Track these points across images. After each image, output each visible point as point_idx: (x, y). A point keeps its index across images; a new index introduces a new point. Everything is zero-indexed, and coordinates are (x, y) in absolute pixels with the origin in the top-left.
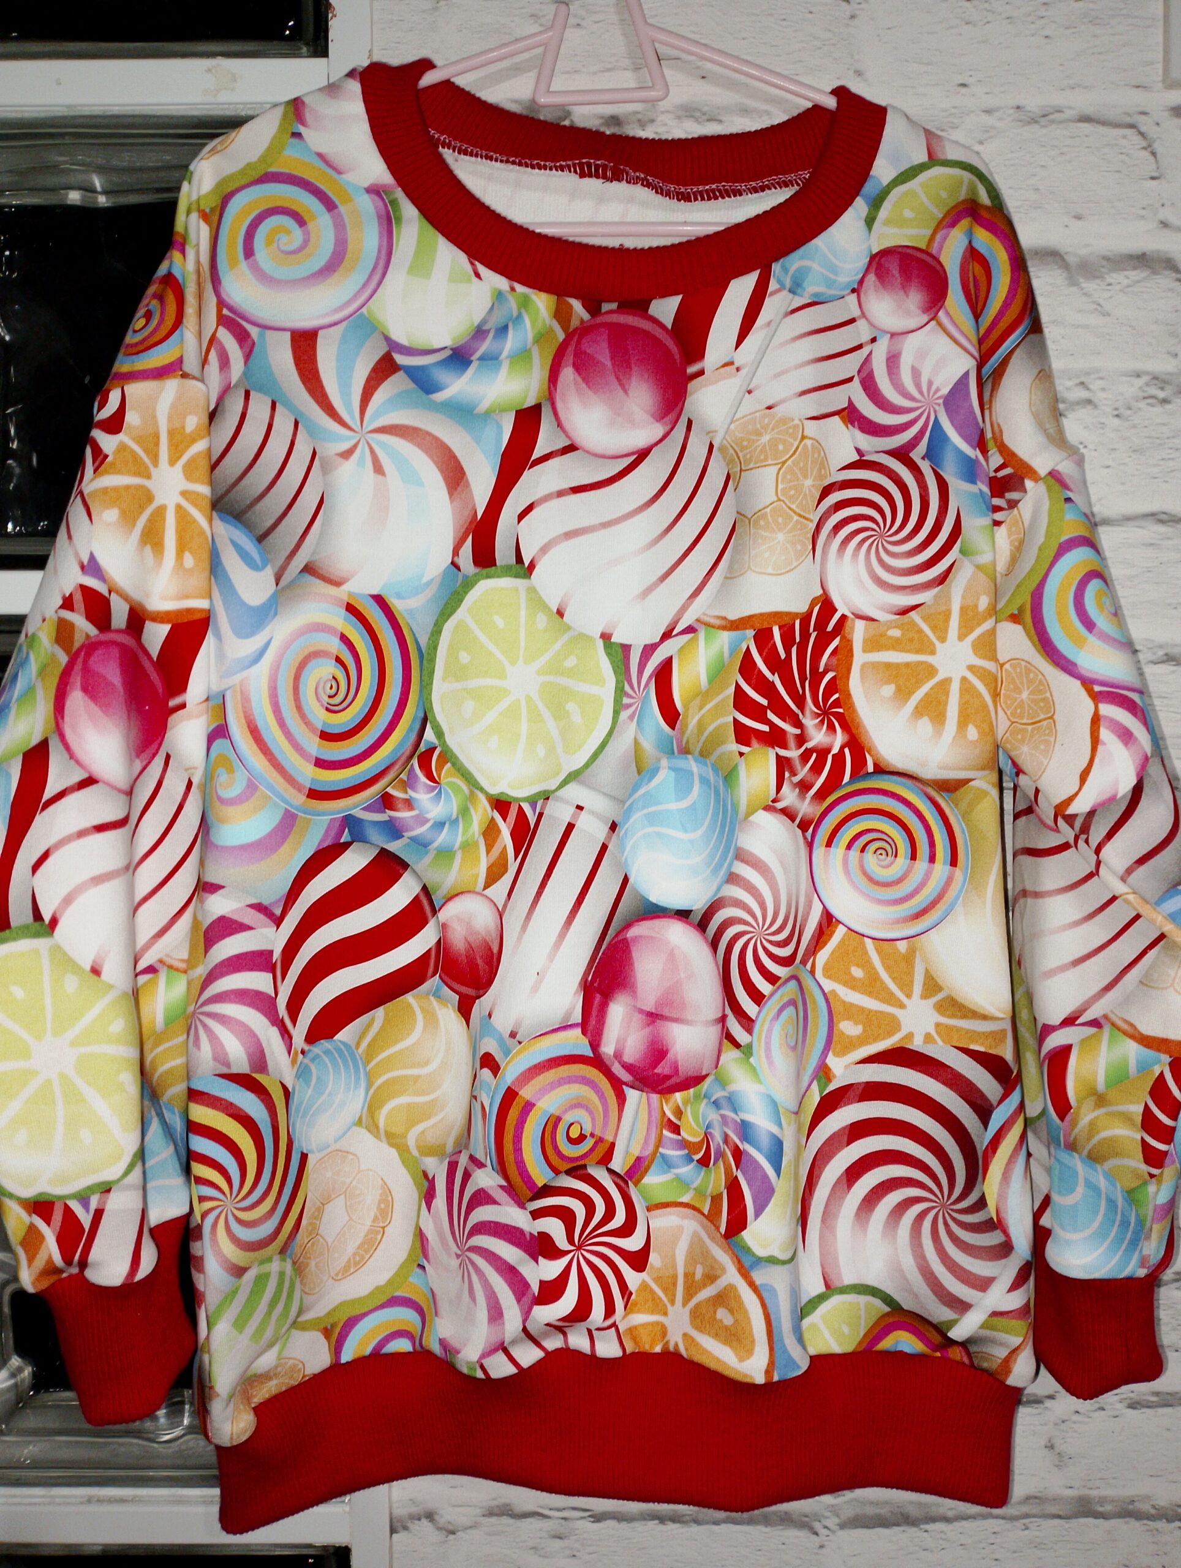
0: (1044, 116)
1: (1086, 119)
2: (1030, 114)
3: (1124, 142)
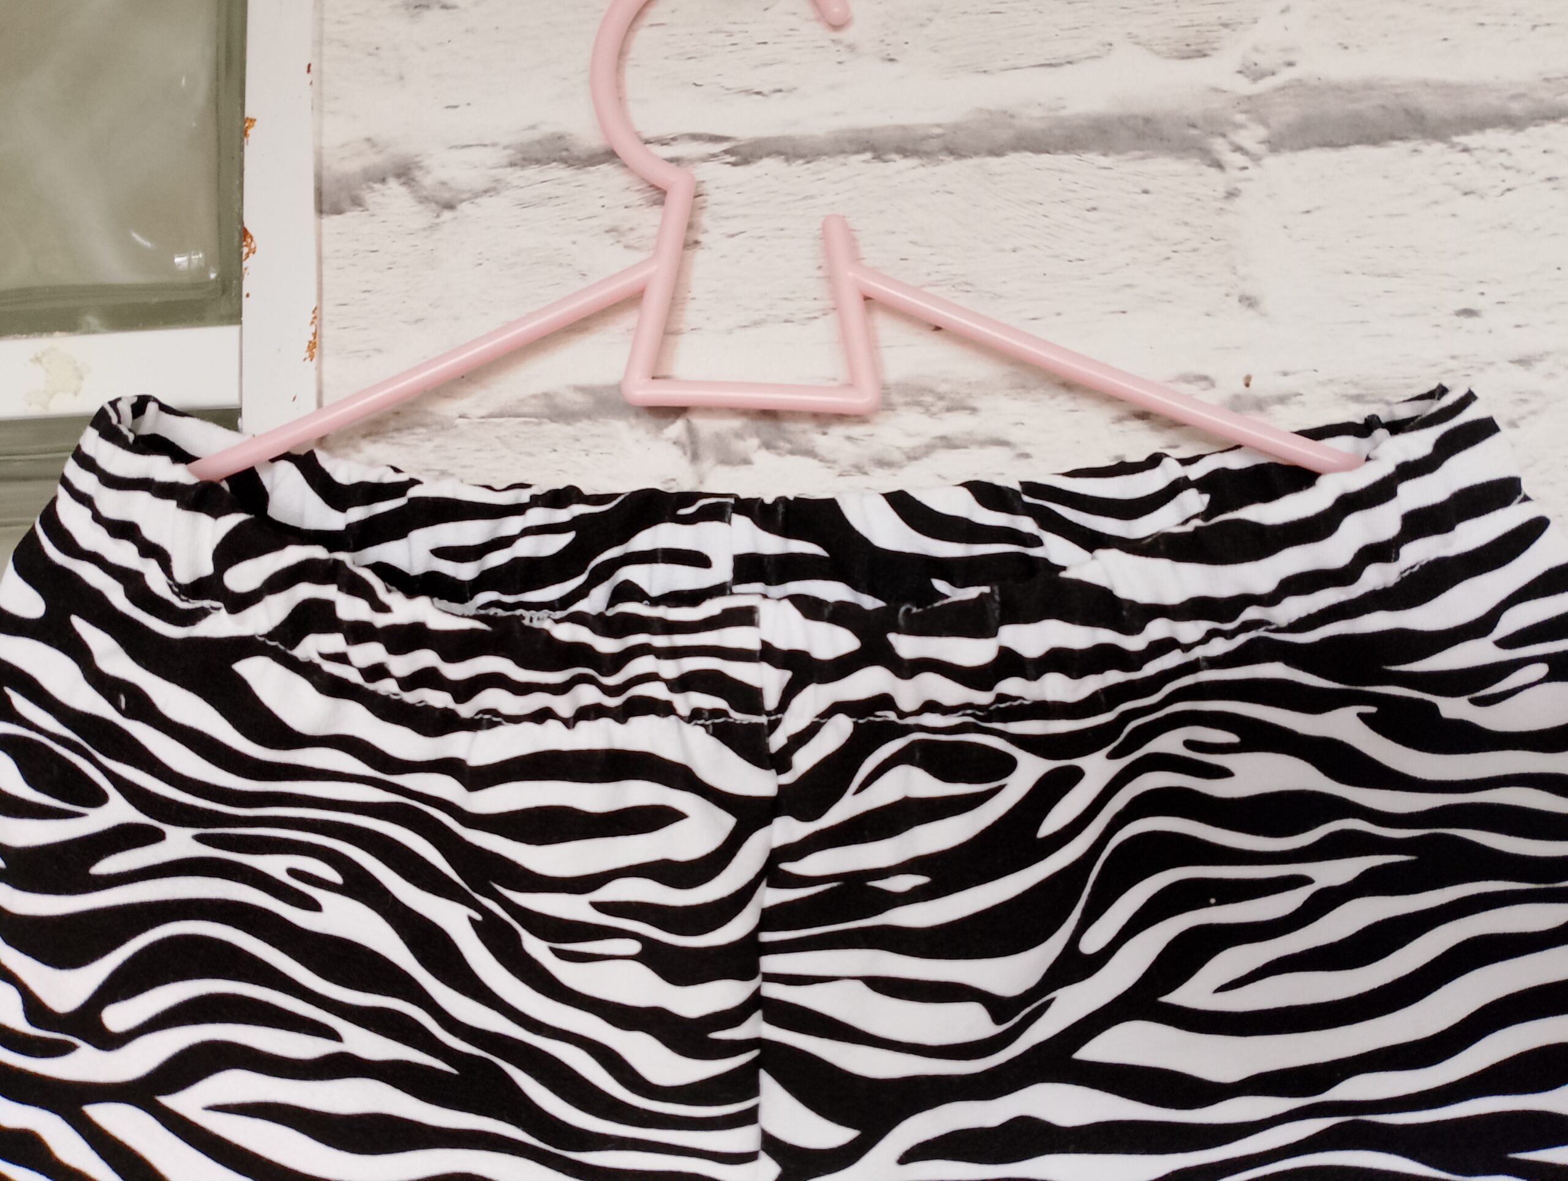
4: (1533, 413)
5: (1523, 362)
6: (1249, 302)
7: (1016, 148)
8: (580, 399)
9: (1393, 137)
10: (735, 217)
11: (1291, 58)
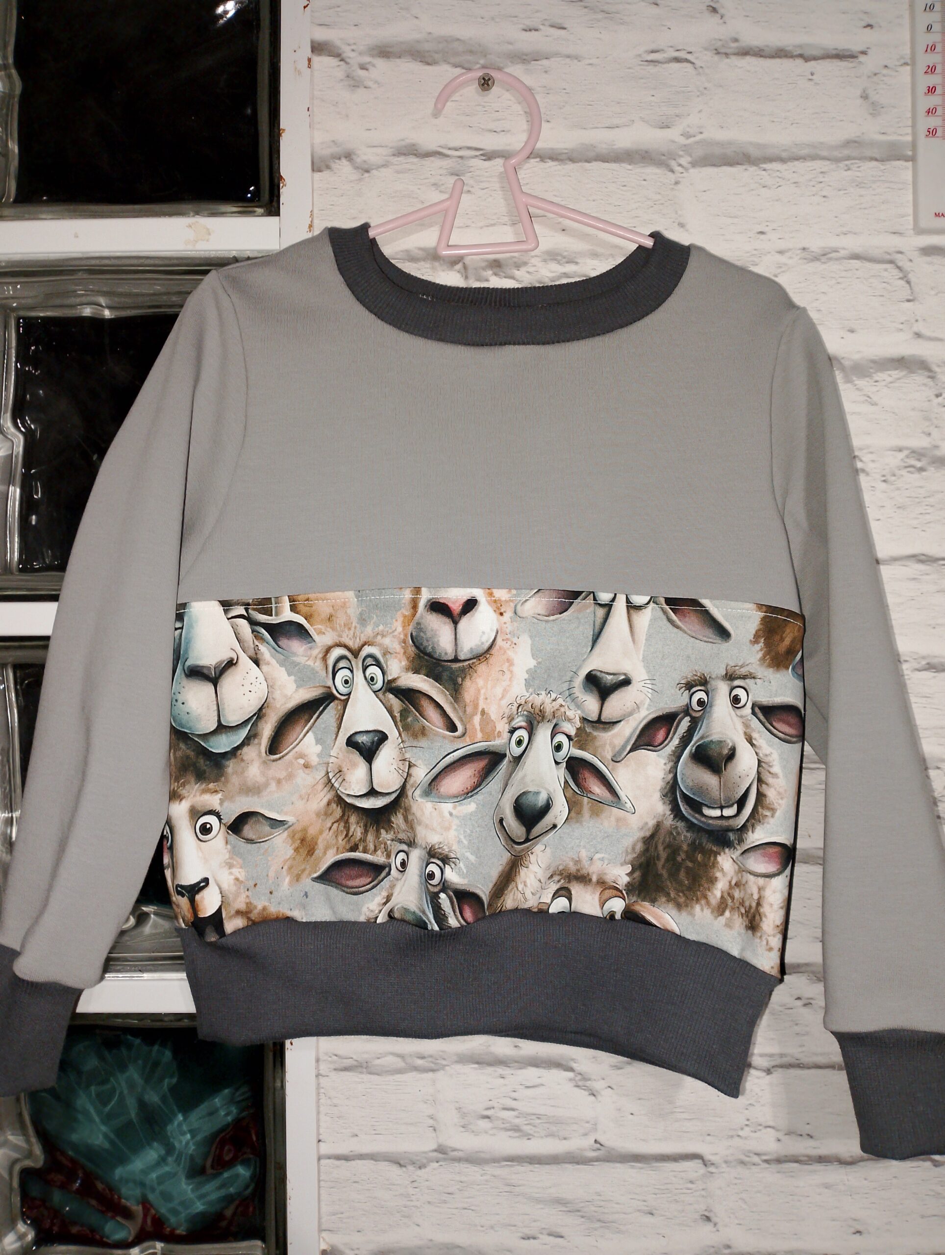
0: (824, 255)
1: (856, 257)
2: (813, 254)
3: (885, 274)
4: (783, 272)
5: (781, 252)
6: (682, 225)
7: (596, 160)
8: (420, 252)
9: (738, 164)
10: (484, 181)
11: (701, 131)
